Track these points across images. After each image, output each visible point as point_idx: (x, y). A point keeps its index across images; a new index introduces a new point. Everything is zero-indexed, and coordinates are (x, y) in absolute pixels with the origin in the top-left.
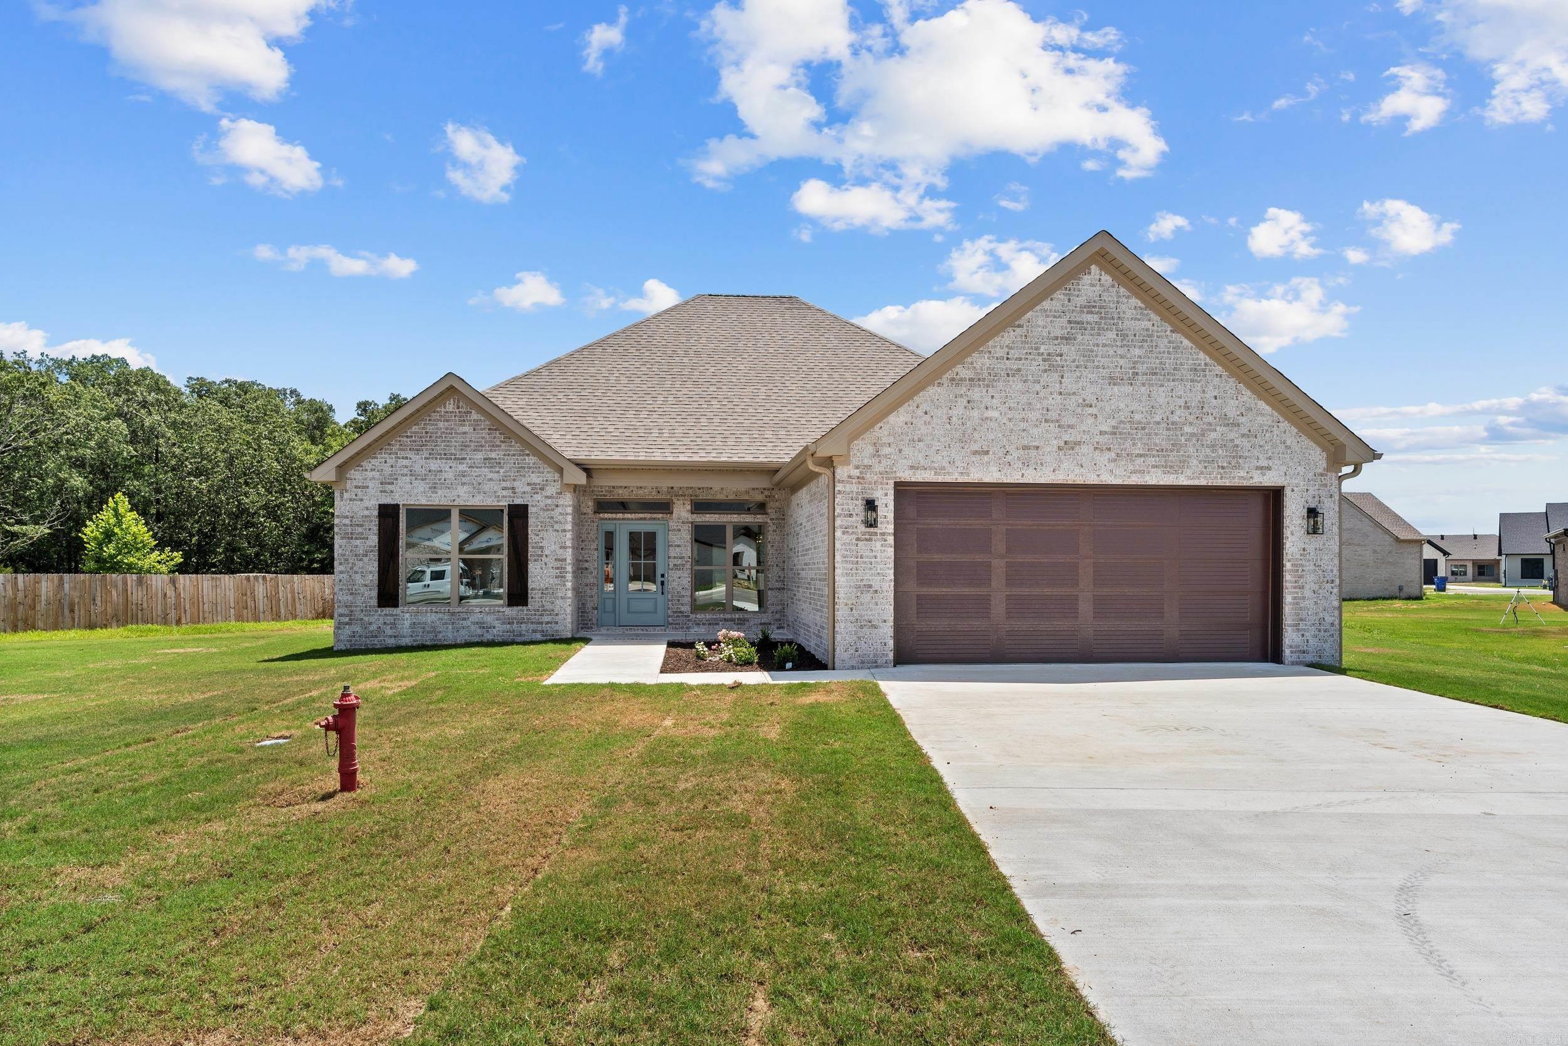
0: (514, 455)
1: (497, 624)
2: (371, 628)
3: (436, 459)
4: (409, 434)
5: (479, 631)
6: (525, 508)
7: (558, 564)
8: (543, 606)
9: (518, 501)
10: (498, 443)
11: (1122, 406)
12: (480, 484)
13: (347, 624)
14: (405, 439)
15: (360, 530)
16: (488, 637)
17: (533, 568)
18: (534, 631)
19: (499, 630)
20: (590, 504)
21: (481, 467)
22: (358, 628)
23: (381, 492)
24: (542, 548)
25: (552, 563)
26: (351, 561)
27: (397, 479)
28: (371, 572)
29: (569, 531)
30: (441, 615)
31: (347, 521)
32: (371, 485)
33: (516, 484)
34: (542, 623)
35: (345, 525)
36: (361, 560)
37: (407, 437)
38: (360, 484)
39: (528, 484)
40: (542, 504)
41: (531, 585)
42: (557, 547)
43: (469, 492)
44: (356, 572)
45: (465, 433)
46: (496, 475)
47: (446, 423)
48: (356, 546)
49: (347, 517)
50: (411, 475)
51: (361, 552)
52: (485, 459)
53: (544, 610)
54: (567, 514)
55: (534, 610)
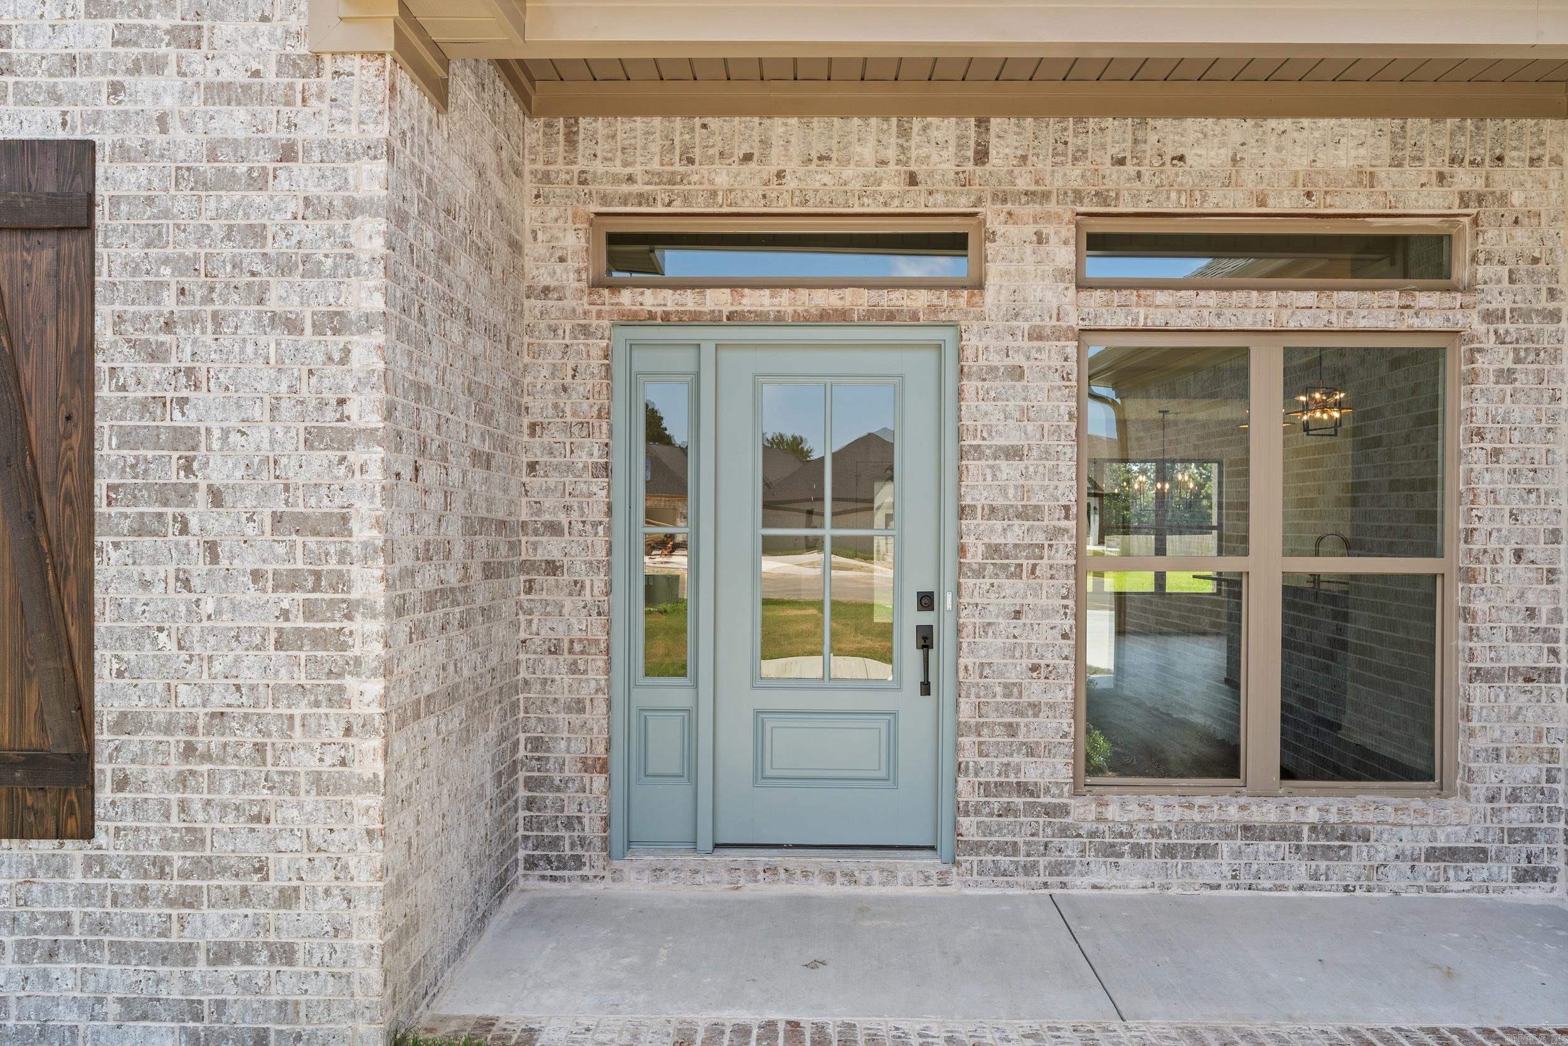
53: (205, 867)
54: (353, 208)
55: (137, 866)
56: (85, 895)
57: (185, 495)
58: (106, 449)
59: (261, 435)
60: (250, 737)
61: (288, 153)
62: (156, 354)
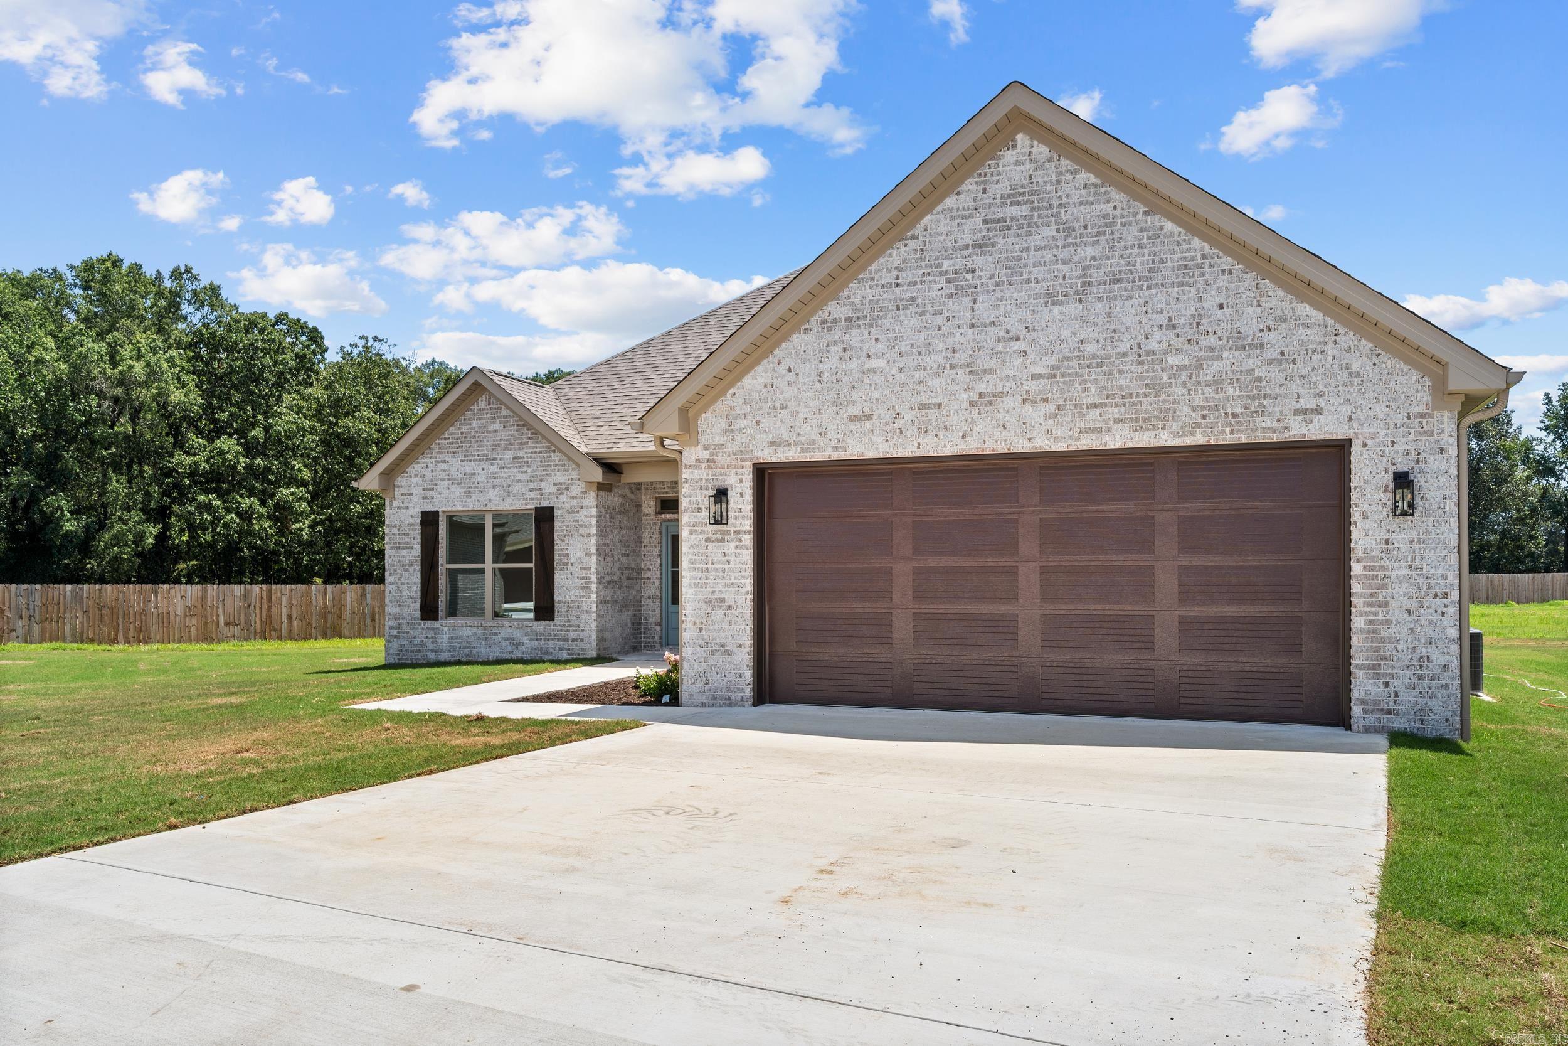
0: (541, 452)
1: (526, 640)
2: (416, 643)
3: (470, 461)
4: (447, 436)
5: (510, 648)
6: (551, 510)
7: (583, 573)
8: (569, 621)
9: (545, 504)
10: (526, 440)
11: (1066, 334)
12: (509, 486)
13: (396, 637)
14: (443, 441)
15: (406, 539)
16: (518, 654)
17: (559, 577)
18: (561, 649)
19: (527, 647)
20: (652, 503)
21: (510, 468)
22: (405, 642)
23: (423, 498)
24: (567, 555)
25: (578, 573)
26: (399, 571)
27: (436, 485)
28: (415, 583)
29: (594, 535)
30: (475, 630)
31: (395, 530)
32: (415, 492)
33: (543, 485)
34: (567, 640)
35: (393, 534)
36: (407, 570)
37: (445, 439)
38: (406, 492)
39: (555, 484)
40: (567, 506)
41: (557, 597)
42: (582, 554)
43: (500, 496)
44: (403, 584)
45: (496, 431)
46: (524, 475)
47: (479, 422)
48: (403, 556)
49: (395, 526)
50: (449, 479)
51: (407, 562)
52: (514, 458)
53: (570, 626)
54: (591, 516)
55: (561, 625)
56: (553, 630)
57: (567, 564)
58: (556, 557)
59: (578, 554)
60: (577, 604)
61: (582, 507)
62: (563, 541)
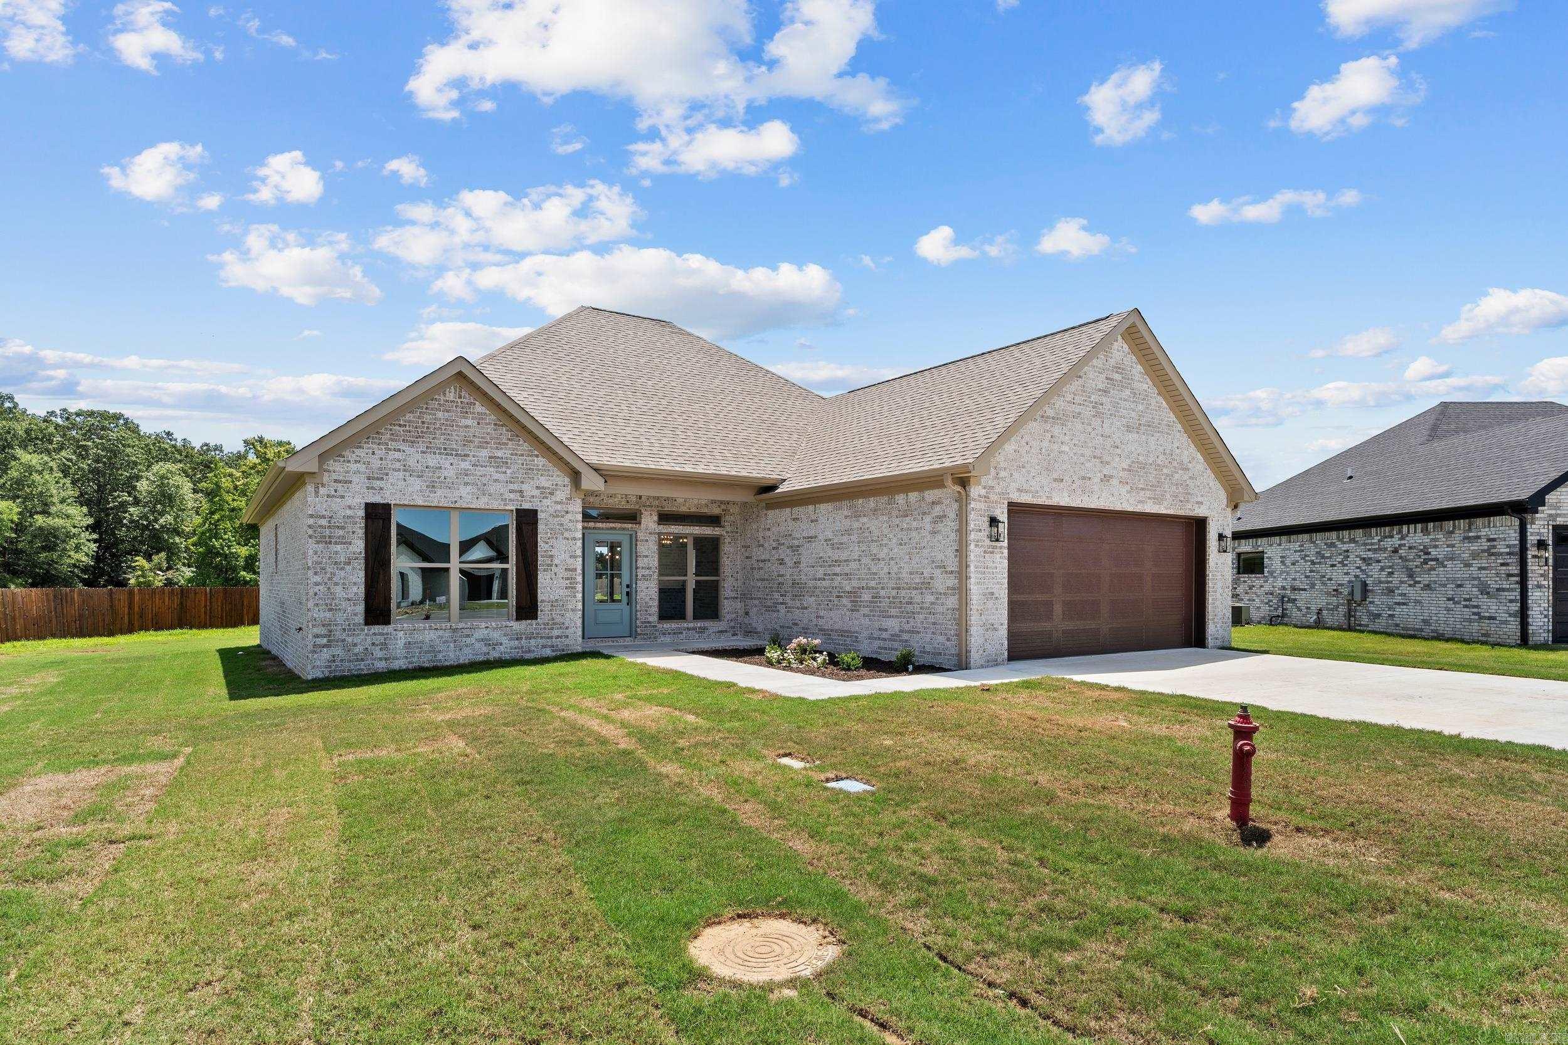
0: (523, 455)
1: (504, 640)
2: (356, 651)
3: (435, 453)
4: (402, 423)
6: (534, 513)
7: (568, 574)
8: (553, 619)
9: (526, 506)
10: (505, 440)
12: (485, 485)
13: (325, 646)
14: (397, 428)
15: (339, 533)
16: (494, 655)
17: (543, 579)
18: (544, 647)
19: (506, 647)
21: (486, 466)
22: (339, 651)
23: (367, 488)
24: (551, 556)
25: (562, 573)
27: (387, 474)
29: (578, 539)
30: (441, 633)
32: (355, 479)
33: (524, 487)
34: (552, 637)
36: (341, 569)
37: (400, 425)
38: (342, 478)
39: (537, 488)
40: (551, 510)
41: (540, 597)
42: (567, 555)
43: (473, 494)
44: (336, 584)
45: (467, 427)
46: (503, 476)
48: (336, 553)
49: (320, 517)
50: (405, 470)
51: (341, 560)
52: (490, 457)
53: (554, 624)
54: (577, 521)
55: (544, 624)
56: (536, 629)
57: (551, 565)
58: (540, 558)
59: (563, 556)
60: (561, 603)
61: (567, 513)
62: (547, 543)
